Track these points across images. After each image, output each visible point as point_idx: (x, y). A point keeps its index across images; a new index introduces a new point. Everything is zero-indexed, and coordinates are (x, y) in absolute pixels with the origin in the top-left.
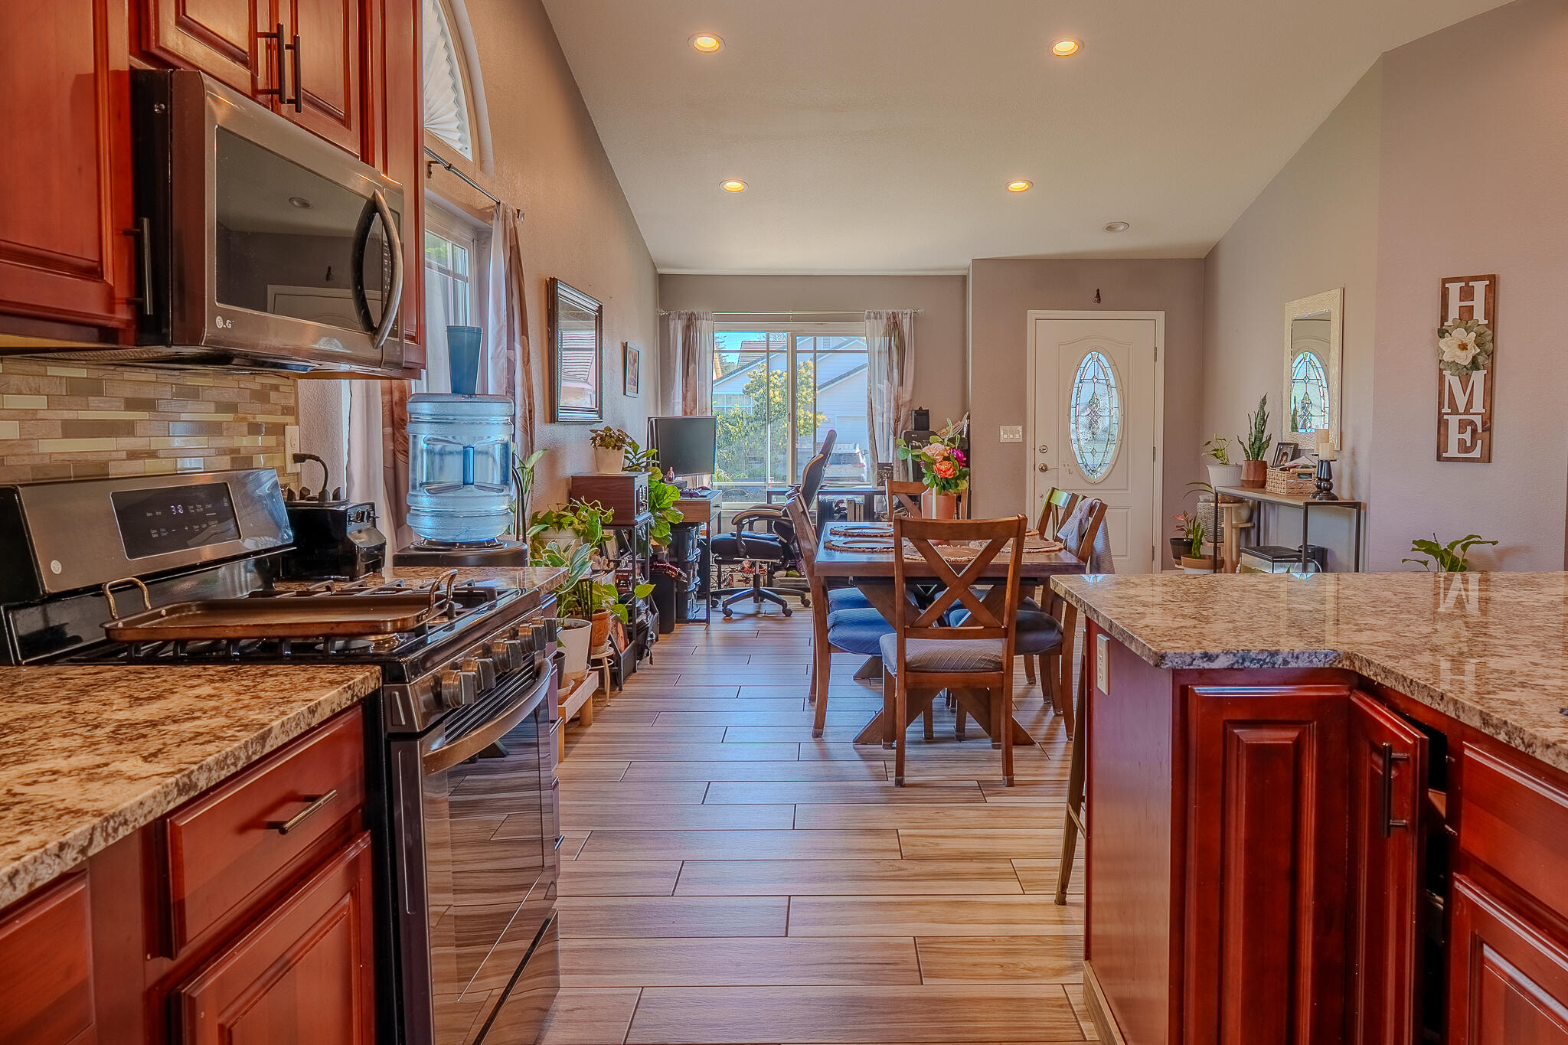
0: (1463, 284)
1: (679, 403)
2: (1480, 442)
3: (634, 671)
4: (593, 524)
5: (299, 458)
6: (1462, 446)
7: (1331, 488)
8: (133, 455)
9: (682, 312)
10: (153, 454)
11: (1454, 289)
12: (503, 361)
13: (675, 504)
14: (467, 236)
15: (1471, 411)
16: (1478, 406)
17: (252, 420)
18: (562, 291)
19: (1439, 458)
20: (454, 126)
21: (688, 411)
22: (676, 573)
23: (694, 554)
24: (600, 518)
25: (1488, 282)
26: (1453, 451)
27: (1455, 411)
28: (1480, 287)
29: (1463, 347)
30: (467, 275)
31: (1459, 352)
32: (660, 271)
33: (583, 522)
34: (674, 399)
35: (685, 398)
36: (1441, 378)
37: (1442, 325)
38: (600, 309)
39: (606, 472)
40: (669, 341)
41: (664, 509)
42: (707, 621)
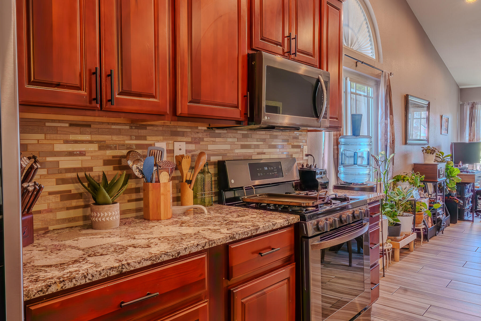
1: (467, 137)
3: (436, 235)
4: (416, 180)
5: (307, 155)
8: (259, 154)
9: (470, 102)
10: (264, 153)
12: (383, 124)
13: (458, 175)
14: (373, 83)
17: (293, 144)
18: (410, 98)
20: (369, 48)
21: (471, 140)
22: (458, 201)
23: (468, 195)
24: (419, 178)
30: (373, 96)
32: (460, 87)
33: (413, 180)
34: (465, 135)
35: (470, 135)
38: (429, 103)
39: (427, 162)
40: (464, 113)
41: (453, 177)
42: (473, 221)
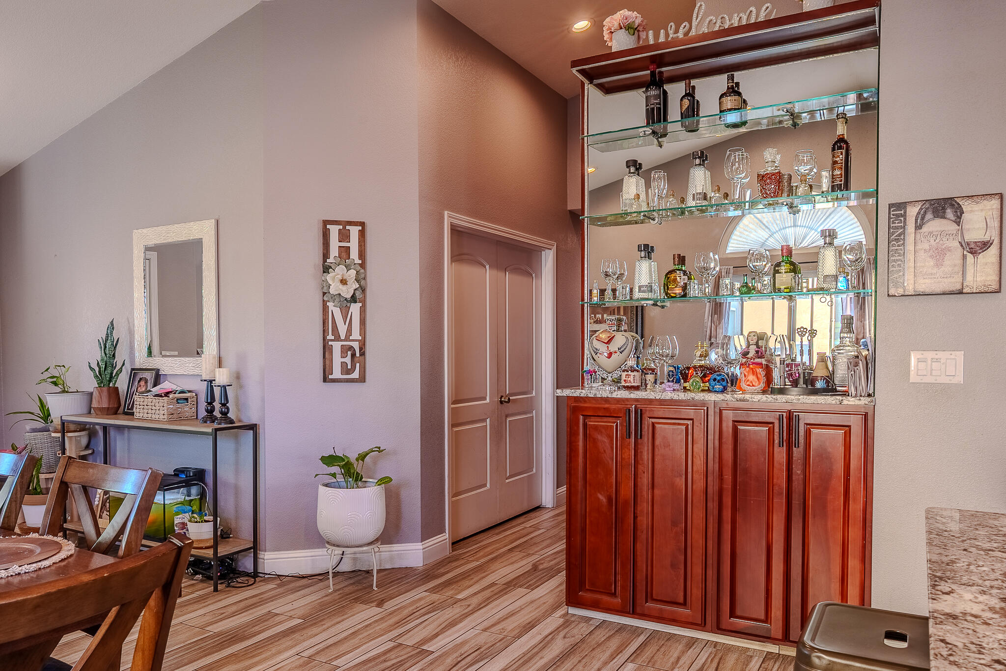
0: (341, 227)
2: (358, 365)
6: (346, 370)
7: (228, 412)
11: (334, 230)
15: (351, 338)
16: (356, 335)
19: (325, 379)
25: (360, 228)
26: (337, 373)
27: (337, 338)
28: (354, 231)
29: (343, 282)
31: (341, 286)
36: (325, 309)
37: (325, 261)
